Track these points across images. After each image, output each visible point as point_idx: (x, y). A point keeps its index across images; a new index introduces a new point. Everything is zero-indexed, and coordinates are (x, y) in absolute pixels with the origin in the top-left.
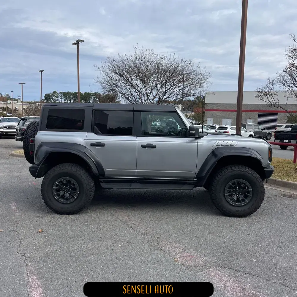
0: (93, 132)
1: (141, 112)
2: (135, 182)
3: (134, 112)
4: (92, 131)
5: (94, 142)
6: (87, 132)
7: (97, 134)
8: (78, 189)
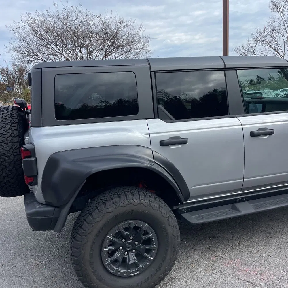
0: (158, 118)
1: (236, 70)
2: (241, 201)
3: (226, 71)
4: (156, 115)
5: (166, 137)
6: (147, 119)
7: (166, 120)
8: (154, 239)
